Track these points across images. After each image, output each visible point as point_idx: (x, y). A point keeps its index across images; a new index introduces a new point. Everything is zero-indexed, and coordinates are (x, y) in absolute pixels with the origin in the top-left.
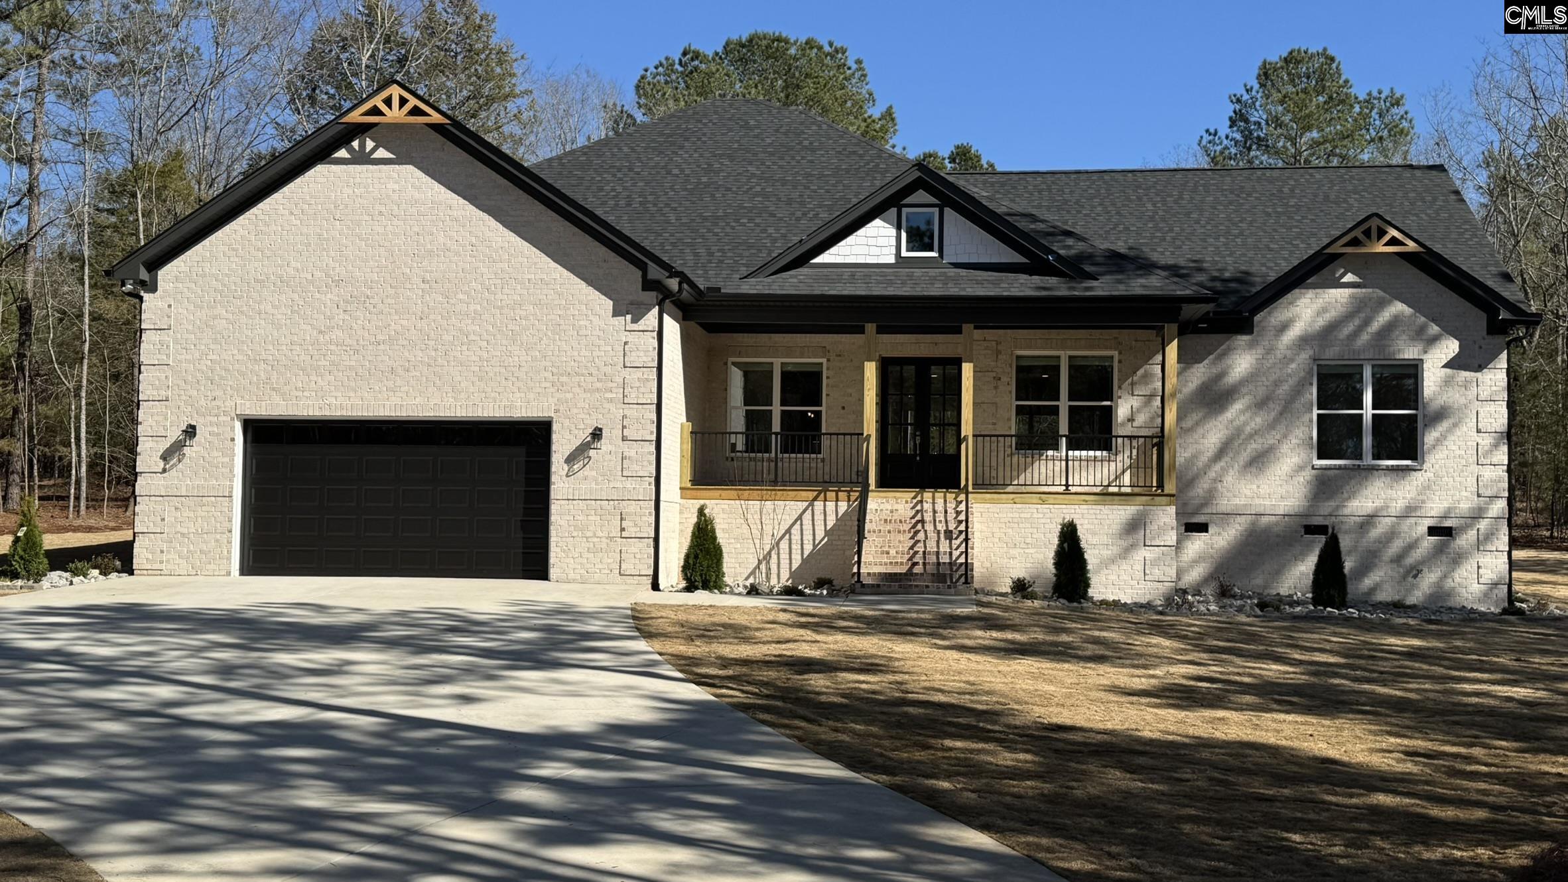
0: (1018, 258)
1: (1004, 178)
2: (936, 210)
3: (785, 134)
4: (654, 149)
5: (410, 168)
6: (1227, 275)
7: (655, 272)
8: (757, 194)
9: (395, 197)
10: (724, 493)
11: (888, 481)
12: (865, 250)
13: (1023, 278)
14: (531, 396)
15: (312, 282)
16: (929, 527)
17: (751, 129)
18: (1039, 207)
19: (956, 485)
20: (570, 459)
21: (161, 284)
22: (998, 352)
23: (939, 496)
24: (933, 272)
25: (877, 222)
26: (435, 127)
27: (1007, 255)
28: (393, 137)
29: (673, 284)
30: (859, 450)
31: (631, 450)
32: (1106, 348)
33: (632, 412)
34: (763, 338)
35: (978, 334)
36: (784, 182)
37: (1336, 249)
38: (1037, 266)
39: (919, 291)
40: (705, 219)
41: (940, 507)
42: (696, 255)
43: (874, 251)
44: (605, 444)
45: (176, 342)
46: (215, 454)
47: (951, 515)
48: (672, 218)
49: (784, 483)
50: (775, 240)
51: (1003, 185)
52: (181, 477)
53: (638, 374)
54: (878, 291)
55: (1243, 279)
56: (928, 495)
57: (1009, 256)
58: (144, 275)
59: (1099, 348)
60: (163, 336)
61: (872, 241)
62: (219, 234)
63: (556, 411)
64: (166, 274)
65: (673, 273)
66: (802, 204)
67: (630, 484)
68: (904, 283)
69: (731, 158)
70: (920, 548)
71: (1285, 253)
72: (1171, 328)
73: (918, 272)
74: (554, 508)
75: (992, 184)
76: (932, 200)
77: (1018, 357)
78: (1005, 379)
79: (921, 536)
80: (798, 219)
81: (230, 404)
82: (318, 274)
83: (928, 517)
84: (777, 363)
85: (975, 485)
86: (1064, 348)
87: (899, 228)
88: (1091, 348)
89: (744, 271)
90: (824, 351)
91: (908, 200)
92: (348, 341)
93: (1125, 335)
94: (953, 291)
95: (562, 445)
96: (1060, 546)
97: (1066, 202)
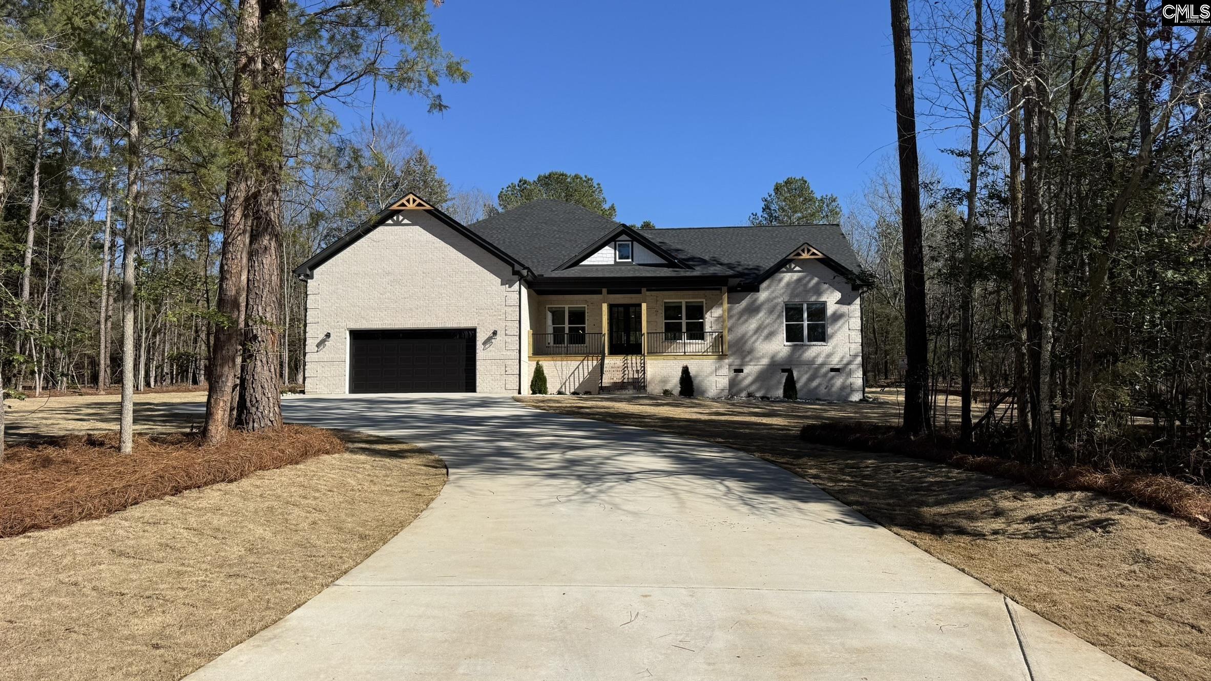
0: (664, 262)
1: (659, 231)
2: (630, 243)
3: (568, 213)
4: (514, 220)
5: (418, 227)
6: (751, 267)
7: (517, 268)
8: (557, 238)
9: (411, 239)
10: (546, 359)
11: (614, 351)
12: (602, 259)
13: (665, 269)
14: (468, 318)
15: (377, 274)
16: (630, 369)
17: (554, 212)
18: (674, 243)
19: (641, 353)
20: (484, 343)
21: (315, 276)
22: (657, 301)
23: (634, 358)
24: (629, 267)
25: (607, 248)
26: (427, 211)
27: (659, 260)
28: (410, 214)
29: (525, 272)
30: (601, 338)
31: (509, 339)
32: (700, 298)
33: (509, 324)
34: (561, 297)
35: (648, 293)
36: (568, 233)
37: (791, 257)
38: (671, 265)
39: (623, 275)
40: (536, 248)
41: (634, 361)
42: (533, 262)
43: (607, 259)
44: (498, 337)
45: (321, 299)
46: (338, 344)
47: (639, 365)
48: (523, 248)
49: (570, 354)
50: (565, 256)
51: (659, 234)
52: (325, 354)
53: (512, 308)
54: (607, 275)
55: (757, 268)
56: (629, 357)
57: (660, 261)
58: (308, 272)
59: (697, 298)
60: (317, 297)
61: (605, 256)
62: (339, 255)
63: (478, 324)
64: (317, 272)
65: (525, 268)
66: (576, 241)
67: (508, 353)
68: (617, 272)
69: (546, 223)
70: (626, 376)
71: (773, 260)
72: (725, 289)
73: (623, 268)
74: (478, 363)
75: (655, 234)
76: (628, 238)
77: (665, 303)
78: (660, 311)
79: (627, 372)
80: (574, 248)
81: (344, 324)
82: (380, 271)
83: (629, 365)
84: (567, 307)
85: (648, 353)
86: (684, 299)
87: (615, 250)
88: (693, 298)
89: (553, 268)
90: (586, 302)
91: (619, 239)
92: (393, 298)
93: (708, 293)
94: (638, 274)
95: (481, 338)
96: (682, 376)
97: (685, 241)
